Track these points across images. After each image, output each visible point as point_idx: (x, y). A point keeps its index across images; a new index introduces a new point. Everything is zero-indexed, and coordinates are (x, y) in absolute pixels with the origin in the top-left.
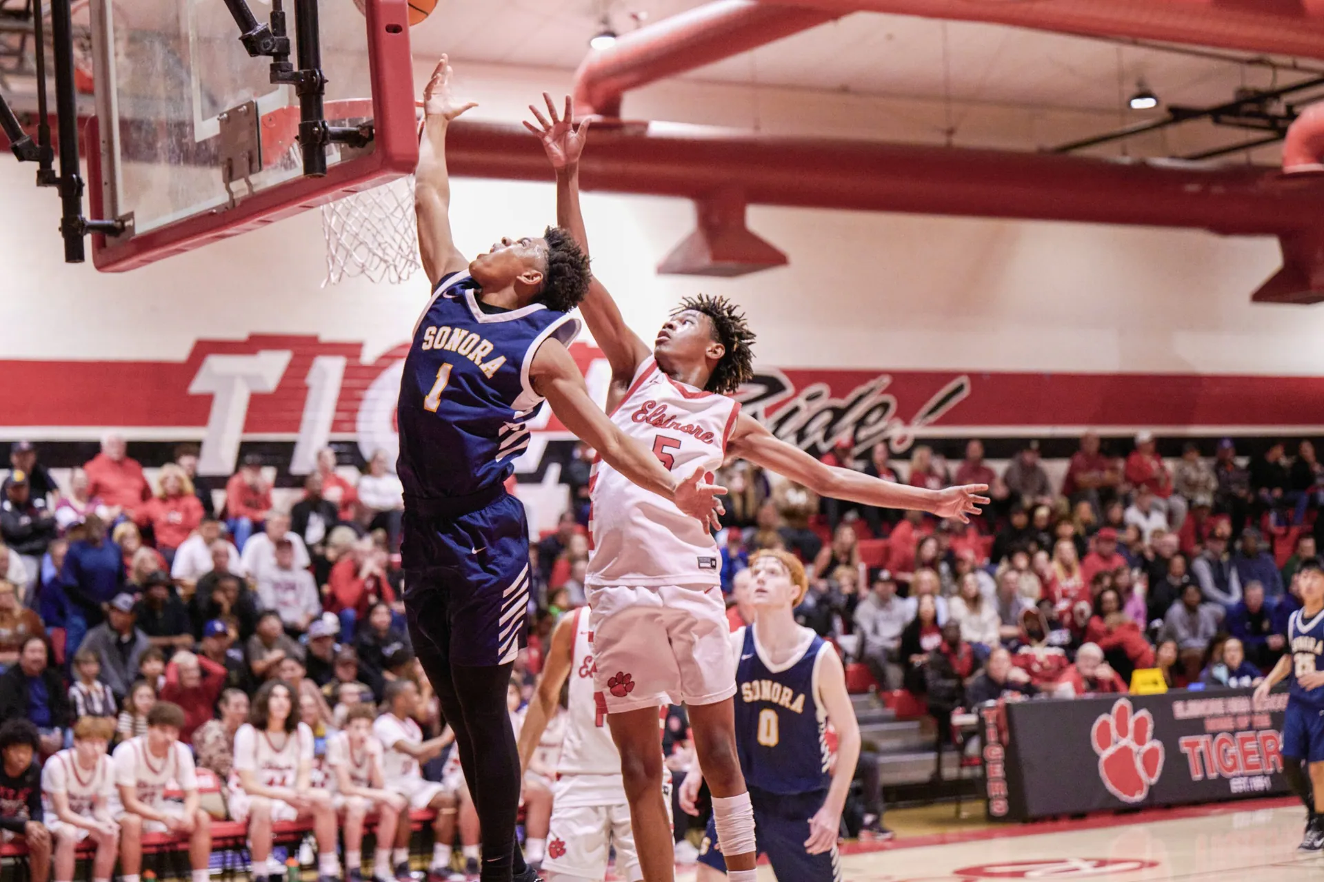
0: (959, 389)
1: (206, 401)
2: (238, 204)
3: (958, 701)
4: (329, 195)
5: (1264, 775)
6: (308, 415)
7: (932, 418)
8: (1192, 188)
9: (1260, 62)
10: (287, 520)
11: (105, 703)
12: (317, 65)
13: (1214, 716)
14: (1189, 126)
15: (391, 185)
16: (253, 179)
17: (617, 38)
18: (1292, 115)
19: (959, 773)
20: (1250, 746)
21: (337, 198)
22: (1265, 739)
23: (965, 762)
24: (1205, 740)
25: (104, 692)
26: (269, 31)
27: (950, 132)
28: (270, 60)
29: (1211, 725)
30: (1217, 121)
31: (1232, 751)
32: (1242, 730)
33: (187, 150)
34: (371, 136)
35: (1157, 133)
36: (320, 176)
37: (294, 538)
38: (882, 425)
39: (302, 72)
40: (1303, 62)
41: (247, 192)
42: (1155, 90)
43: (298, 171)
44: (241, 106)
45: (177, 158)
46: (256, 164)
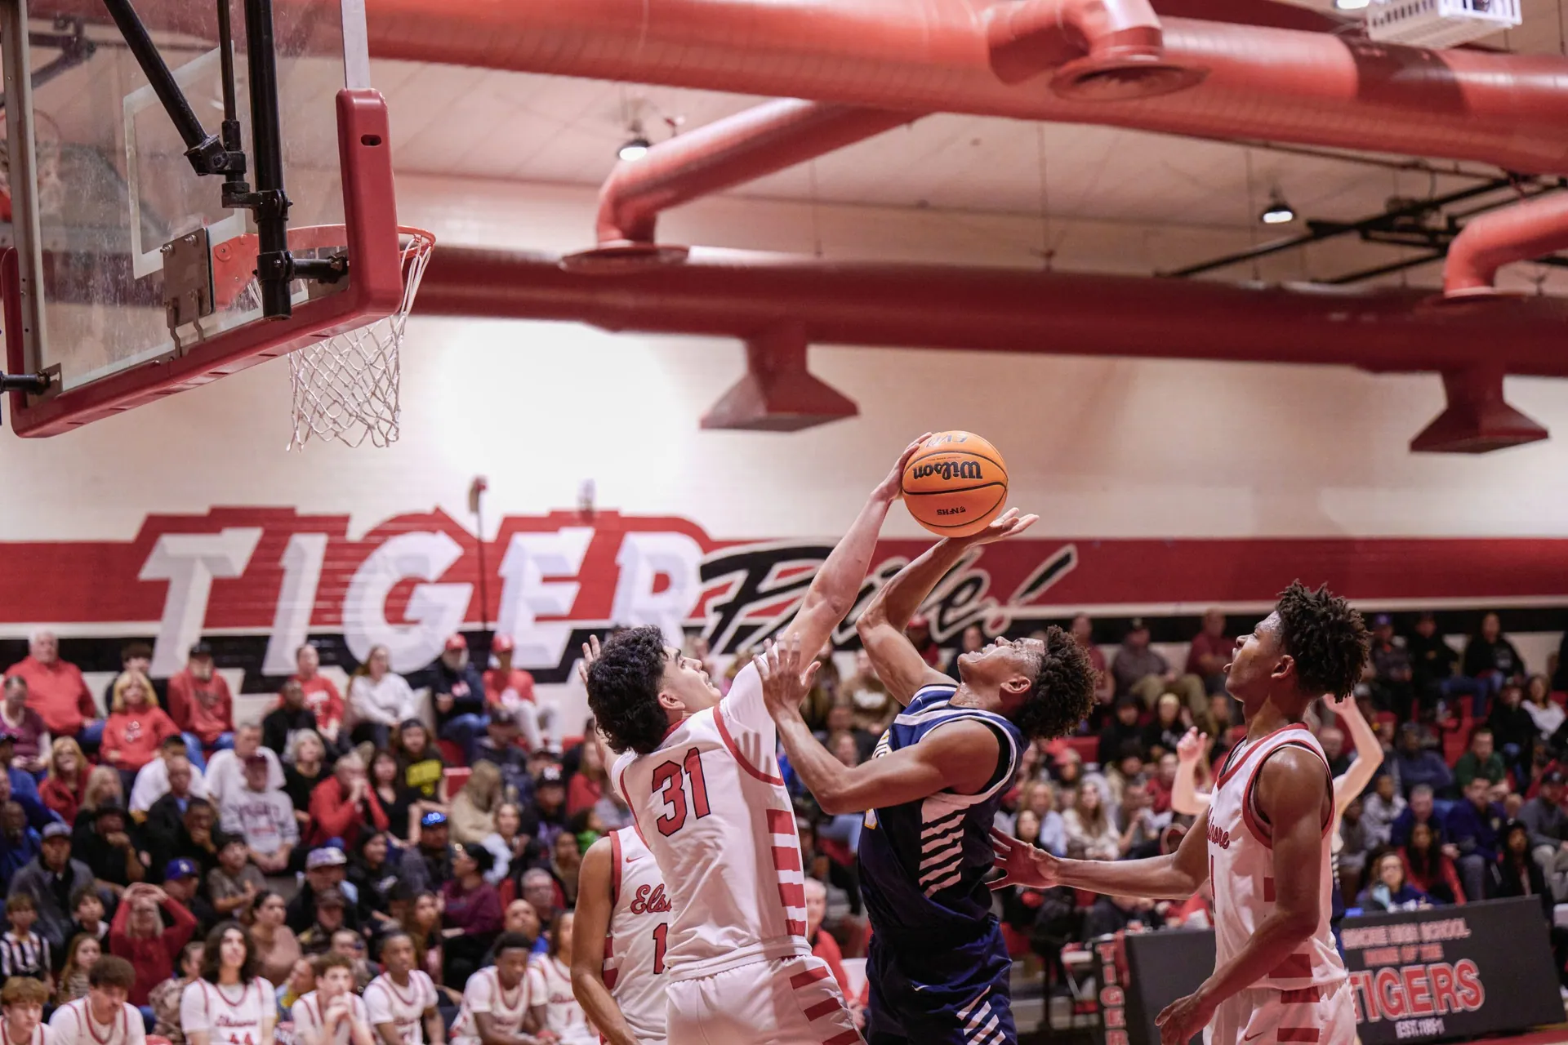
0: (1066, 560)
1: (160, 588)
2: (185, 352)
3: (1068, 936)
4: (294, 341)
5: (1436, 1017)
6: (283, 605)
7: (1033, 596)
8: (1337, 316)
9: (1415, 166)
10: (258, 733)
11: (40, 959)
12: (279, 185)
13: (1374, 947)
14: (1331, 243)
15: (372, 327)
16: (204, 323)
17: (649, 148)
18: (1454, 229)
19: (1072, 1022)
20: (1418, 982)
21: (305, 344)
22: (1436, 973)
23: (1077, 1008)
24: (1364, 975)
25: (41, 944)
26: (220, 145)
27: (1050, 255)
28: (223, 179)
29: (1371, 958)
30: (1366, 237)
31: (1397, 988)
32: (1409, 964)
33: (125, 288)
34: (345, 270)
35: (1294, 252)
36: (284, 319)
37: (268, 753)
38: (973, 605)
39: (260, 193)
40: (1467, 166)
41: (196, 339)
42: (1292, 201)
43: (257, 314)
44: (188, 236)
45: (112, 298)
46: (207, 306)
